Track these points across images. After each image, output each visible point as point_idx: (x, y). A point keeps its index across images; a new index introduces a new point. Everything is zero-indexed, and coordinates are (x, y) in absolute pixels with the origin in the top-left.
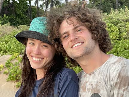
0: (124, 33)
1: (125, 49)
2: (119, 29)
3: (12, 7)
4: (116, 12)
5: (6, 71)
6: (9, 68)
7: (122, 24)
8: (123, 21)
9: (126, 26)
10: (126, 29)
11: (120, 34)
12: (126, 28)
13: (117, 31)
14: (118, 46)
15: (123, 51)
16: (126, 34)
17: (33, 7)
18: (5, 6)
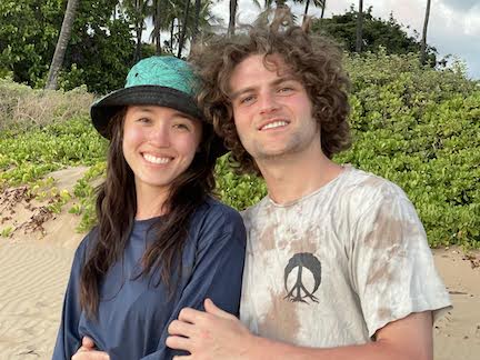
0: (376, 114)
1: (377, 153)
2: (363, 103)
3: (93, 45)
4: (356, 61)
5: (75, 207)
6: (82, 199)
7: (370, 90)
8: (373, 82)
9: (381, 96)
10: (381, 102)
11: (364, 115)
12: (381, 99)
13: (356, 108)
14: (360, 146)
15: (372, 158)
16: (380, 115)
17: (146, 47)
18: (74, 43)
